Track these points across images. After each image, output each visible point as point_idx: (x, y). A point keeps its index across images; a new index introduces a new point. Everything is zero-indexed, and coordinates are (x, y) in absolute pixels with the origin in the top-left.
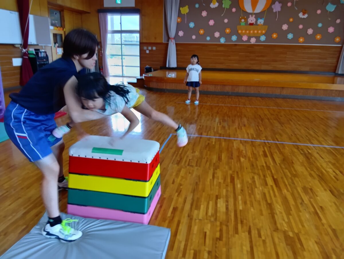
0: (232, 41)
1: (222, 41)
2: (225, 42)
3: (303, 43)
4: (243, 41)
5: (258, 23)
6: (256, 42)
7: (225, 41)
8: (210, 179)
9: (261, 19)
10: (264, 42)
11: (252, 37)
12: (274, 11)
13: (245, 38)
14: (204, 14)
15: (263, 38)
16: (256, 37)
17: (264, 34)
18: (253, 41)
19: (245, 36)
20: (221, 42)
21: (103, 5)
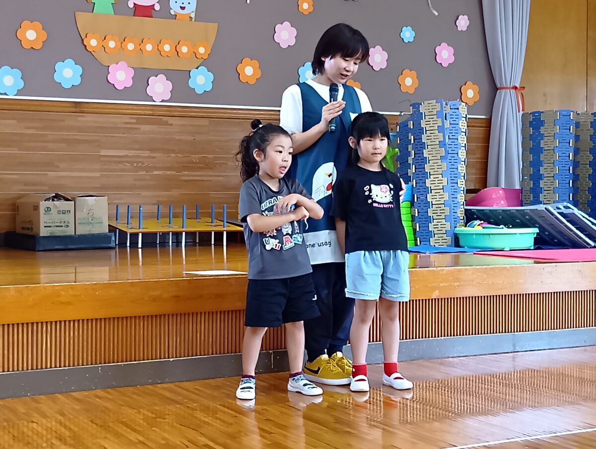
0: (58, 89)
4: (113, 90)
6: (174, 95)
7: (21, 84)
11: (155, 73)
13: (121, 76)
15: (201, 80)
18: (160, 90)
19: (122, 64)
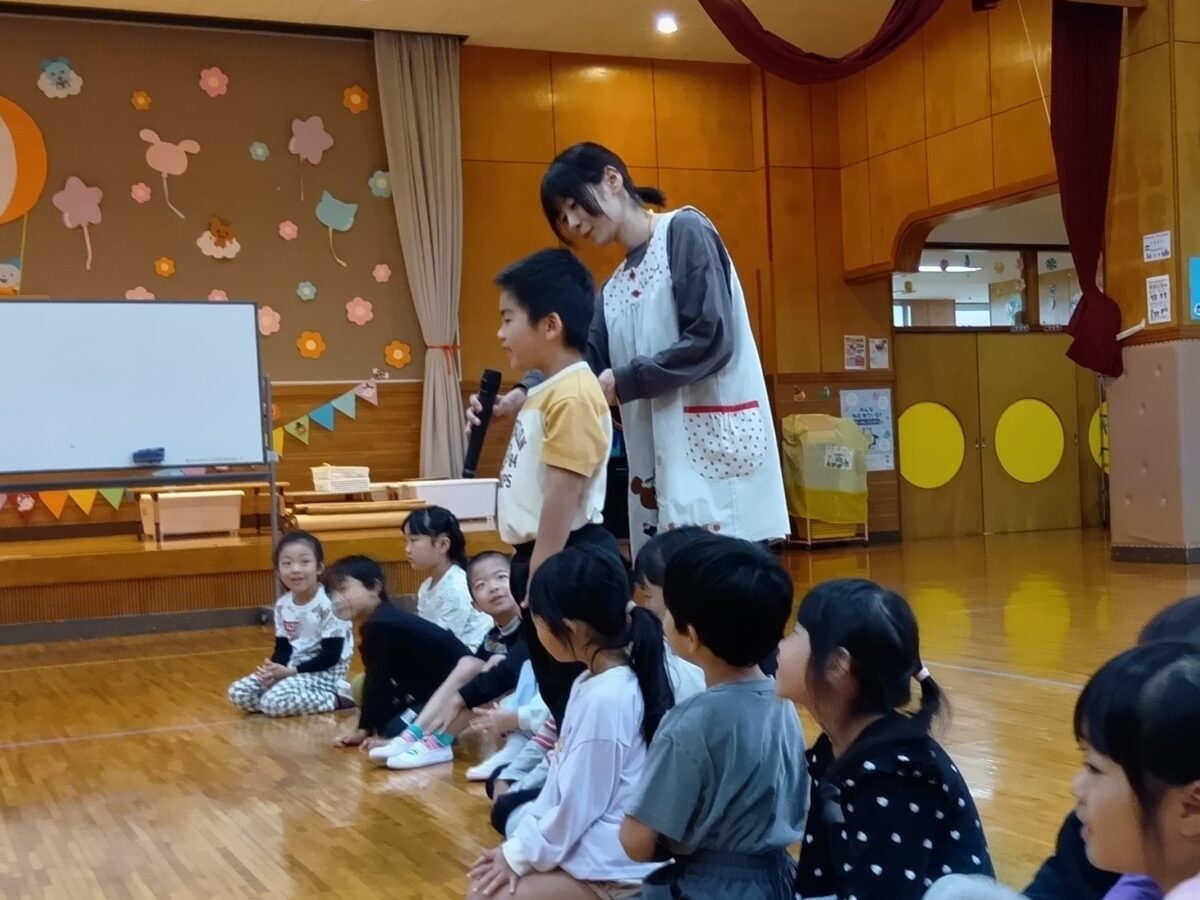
12: (69, 224)
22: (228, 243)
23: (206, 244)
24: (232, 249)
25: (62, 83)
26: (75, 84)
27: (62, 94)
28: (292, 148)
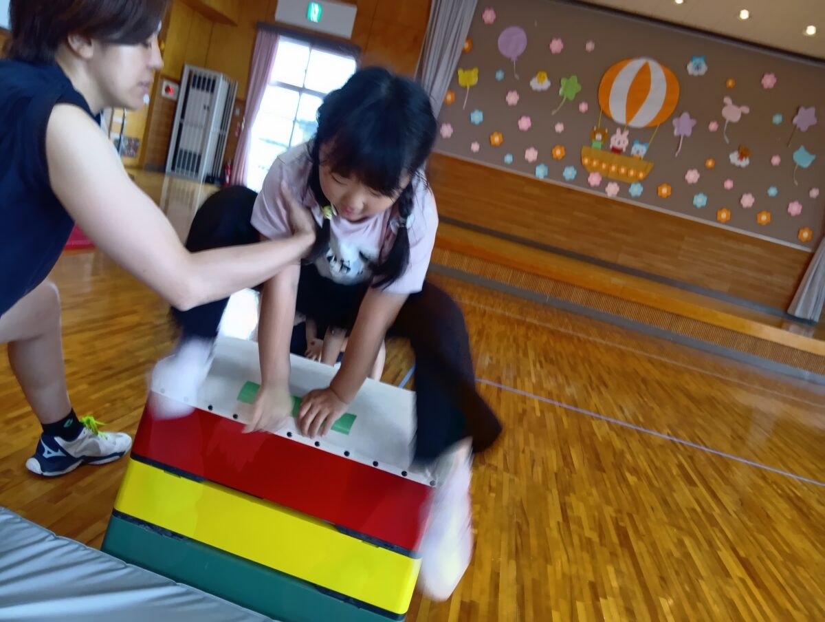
0: (563, 179)
1: (541, 172)
2: (545, 177)
3: (727, 223)
4: (588, 185)
5: (634, 151)
6: (619, 194)
7: (546, 174)
8: (558, 523)
9: (642, 143)
10: (636, 198)
11: (613, 181)
12: (676, 133)
13: (594, 179)
14: (512, 98)
15: (636, 190)
16: (620, 184)
17: (642, 182)
18: (612, 190)
19: (597, 174)
20: (537, 173)
21: (273, 13)
22: (744, 159)
23: (734, 158)
24: (745, 163)
25: (698, 68)
26: (704, 69)
27: (696, 73)
28: (795, 121)
